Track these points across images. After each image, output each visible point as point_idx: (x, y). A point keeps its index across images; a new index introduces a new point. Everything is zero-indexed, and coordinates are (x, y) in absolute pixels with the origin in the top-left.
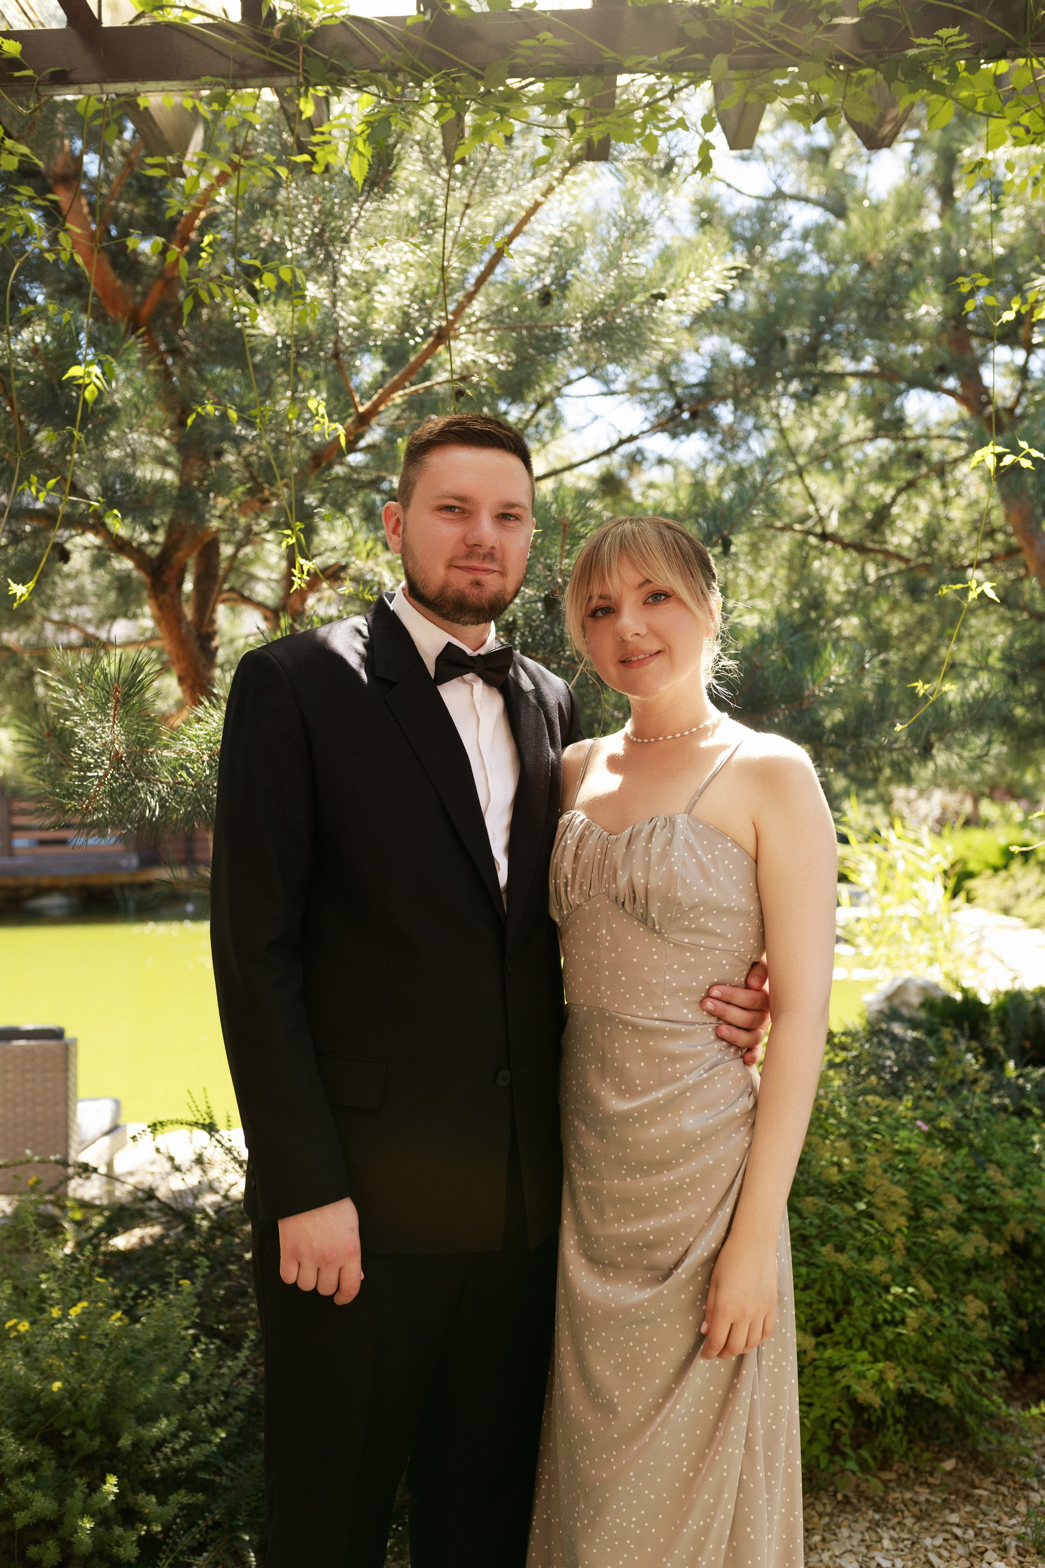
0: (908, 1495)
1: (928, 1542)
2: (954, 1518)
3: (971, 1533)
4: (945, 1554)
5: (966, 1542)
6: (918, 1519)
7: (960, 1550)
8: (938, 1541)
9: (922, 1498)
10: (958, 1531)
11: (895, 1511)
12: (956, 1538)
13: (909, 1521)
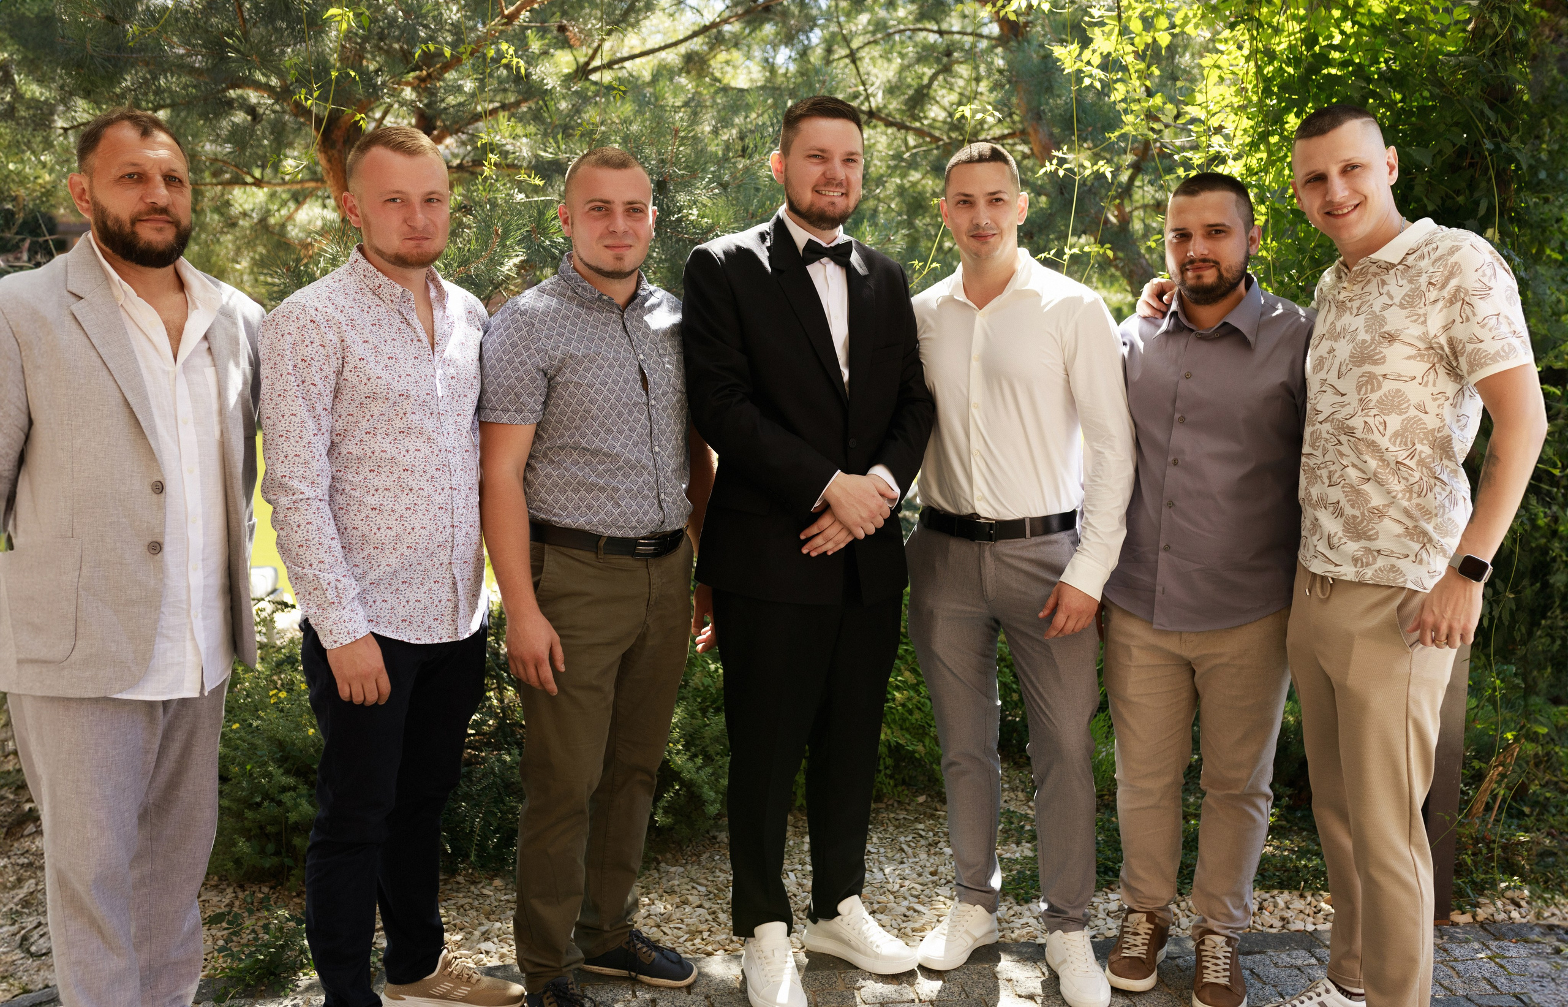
0: (892, 815)
1: (902, 839)
2: (921, 826)
3: (931, 834)
4: (913, 844)
5: (927, 838)
6: (897, 827)
7: (923, 842)
8: (909, 838)
9: (901, 817)
10: (923, 833)
11: (882, 824)
12: (921, 836)
13: (891, 829)
